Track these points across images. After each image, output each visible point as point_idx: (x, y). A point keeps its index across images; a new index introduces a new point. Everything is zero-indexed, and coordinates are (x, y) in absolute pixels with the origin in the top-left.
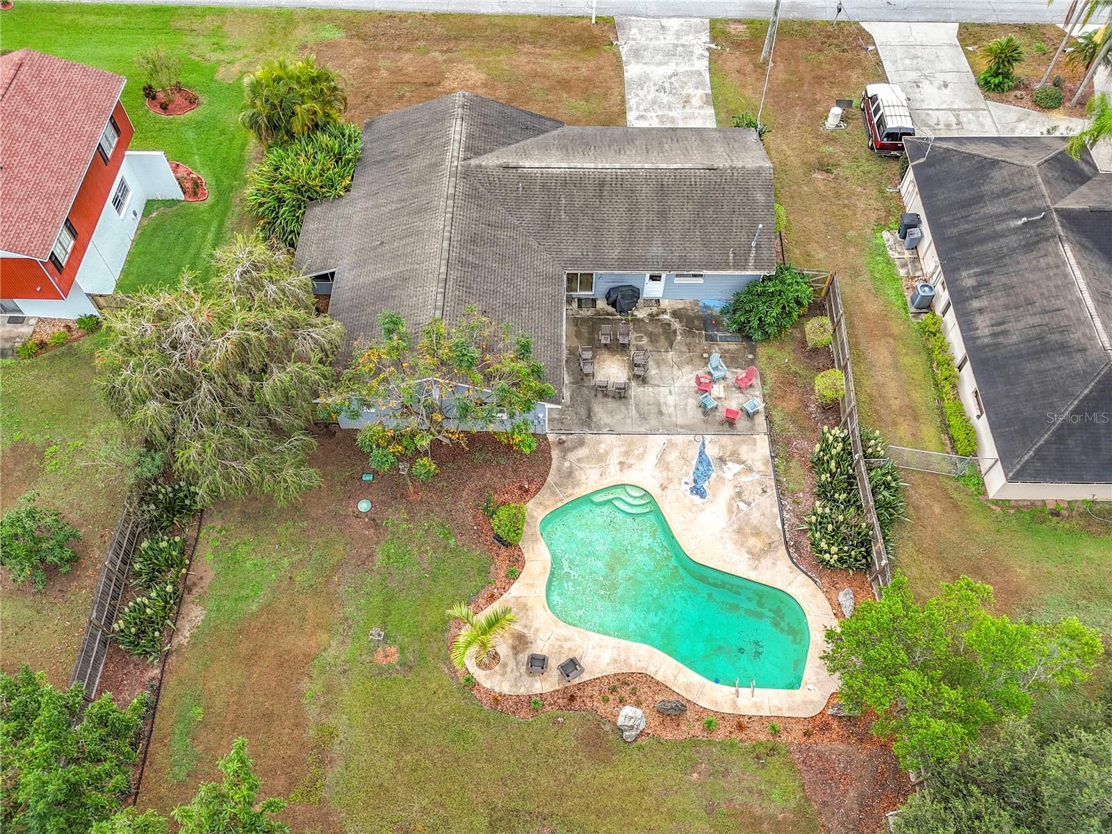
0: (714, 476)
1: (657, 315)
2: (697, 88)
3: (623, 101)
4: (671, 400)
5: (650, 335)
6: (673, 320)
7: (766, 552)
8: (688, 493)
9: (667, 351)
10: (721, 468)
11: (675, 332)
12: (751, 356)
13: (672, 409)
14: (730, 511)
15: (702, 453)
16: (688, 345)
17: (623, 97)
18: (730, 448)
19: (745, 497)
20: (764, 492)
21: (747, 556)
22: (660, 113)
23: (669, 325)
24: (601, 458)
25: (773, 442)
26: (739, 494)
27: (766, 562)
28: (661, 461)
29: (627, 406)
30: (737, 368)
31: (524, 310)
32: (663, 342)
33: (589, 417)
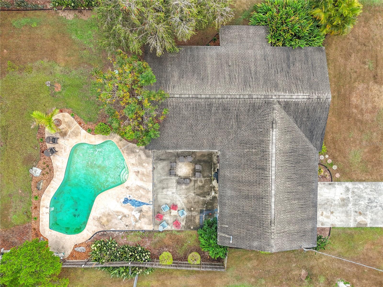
0: (133, 207)
1: (214, 190)
2: (372, 220)
3: (361, 181)
4: (170, 193)
5: (203, 186)
6: (212, 196)
7: (100, 223)
8: (125, 197)
9: (194, 193)
10: (137, 210)
11: (205, 197)
12: (192, 228)
13: (165, 193)
14: (117, 212)
15: (144, 204)
16: (198, 202)
17: (364, 181)
18: (147, 215)
19: (124, 218)
20: (127, 226)
21: (99, 216)
22: (351, 199)
23: (209, 195)
24: (141, 164)
25: (150, 232)
26: (125, 216)
27: (96, 223)
28: (139, 188)
29: (167, 175)
30: (186, 221)
31: (191, 133)
32: (199, 191)
33: (161, 160)
